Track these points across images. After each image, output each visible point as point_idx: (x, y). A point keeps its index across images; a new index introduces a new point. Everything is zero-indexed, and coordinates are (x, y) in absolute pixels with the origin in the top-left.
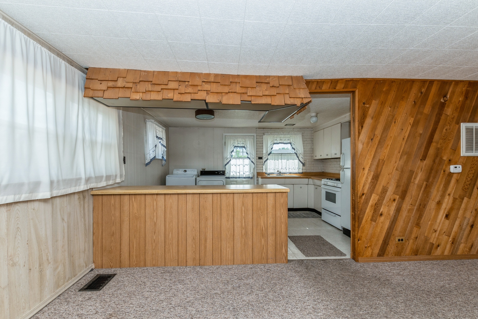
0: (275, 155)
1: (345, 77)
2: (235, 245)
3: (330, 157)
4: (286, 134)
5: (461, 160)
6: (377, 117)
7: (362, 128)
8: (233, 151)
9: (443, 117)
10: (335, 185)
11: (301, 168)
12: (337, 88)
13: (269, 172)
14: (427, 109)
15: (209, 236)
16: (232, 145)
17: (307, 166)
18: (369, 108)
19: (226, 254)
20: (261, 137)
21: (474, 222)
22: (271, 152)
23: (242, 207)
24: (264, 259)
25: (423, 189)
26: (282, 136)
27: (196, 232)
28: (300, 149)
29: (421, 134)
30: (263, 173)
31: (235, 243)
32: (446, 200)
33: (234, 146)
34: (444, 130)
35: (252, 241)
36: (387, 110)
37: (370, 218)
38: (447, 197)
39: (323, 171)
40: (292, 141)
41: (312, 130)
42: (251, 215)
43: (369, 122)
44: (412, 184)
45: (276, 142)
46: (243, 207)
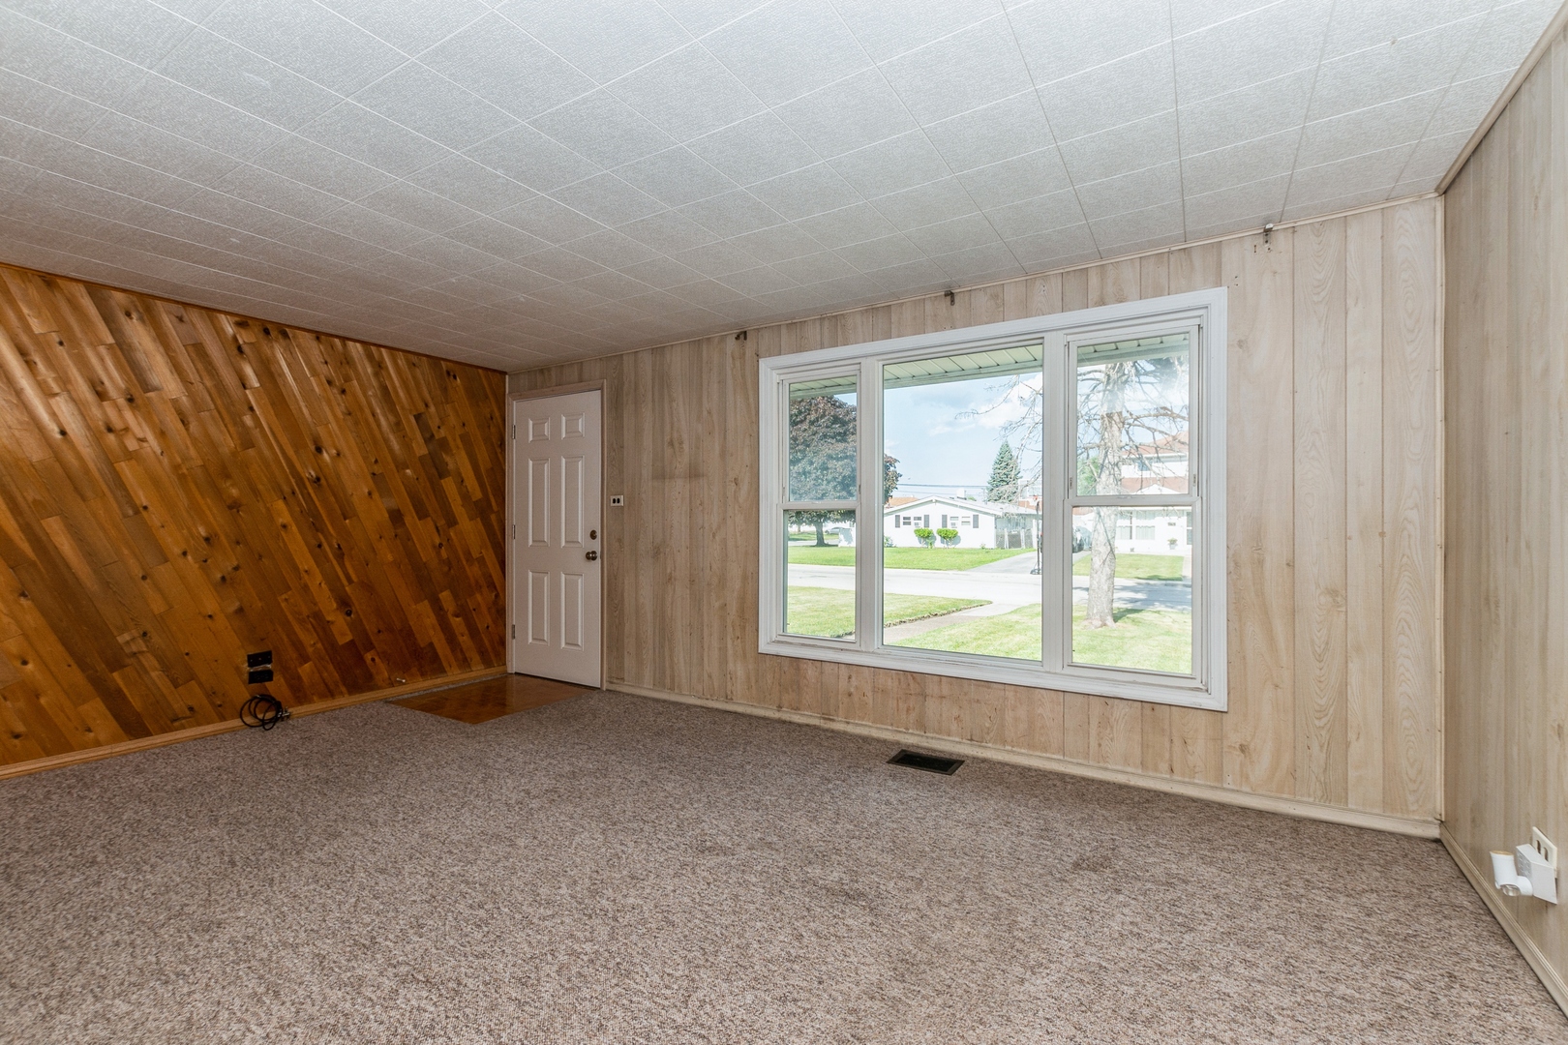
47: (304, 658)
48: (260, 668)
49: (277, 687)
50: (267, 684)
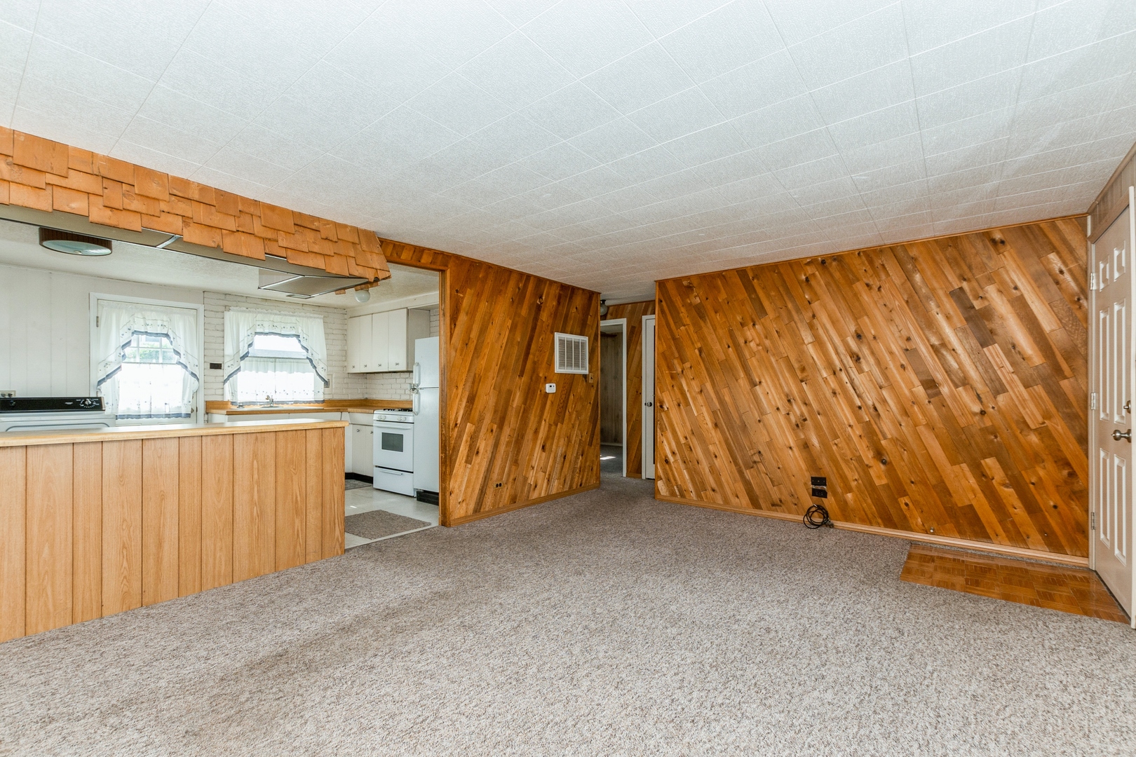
0: (257, 361)
1: (434, 247)
2: (235, 543)
3: (387, 370)
4: (285, 315)
5: (555, 377)
6: (472, 313)
7: (455, 327)
8: (128, 343)
9: (539, 323)
10: (403, 419)
11: (322, 391)
12: (423, 261)
13: (241, 398)
14: (524, 311)
15: (170, 533)
16: (125, 329)
17: (334, 387)
18: (463, 298)
19: (214, 564)
20: (219, 315)
21: (565, 452)
22: (248, 352)
23: (253, 462)
24: (299, 556)
25: (521, 415)
26: (277, 318)
27: (131, 530)
28: (320, 350)
29: (519, 342)
30: (226, 403)
31: (235, 538)
32: (542, 427)
33: (131, 331)
34: (540, 340)
35: (273, 526)
36: (483, 306)
37: (464, 458)
38: (543, 422)
39: (366, 396)
40: (300, 331)
41: (344, 312)
42: (273, 474)
43: (463, 318)
44: (510, 408)
45: (258, 331)
46: (255, 462)
47: (850, 490)
48: (819, 487)
49: (829, 502)
50: (823, 499)
